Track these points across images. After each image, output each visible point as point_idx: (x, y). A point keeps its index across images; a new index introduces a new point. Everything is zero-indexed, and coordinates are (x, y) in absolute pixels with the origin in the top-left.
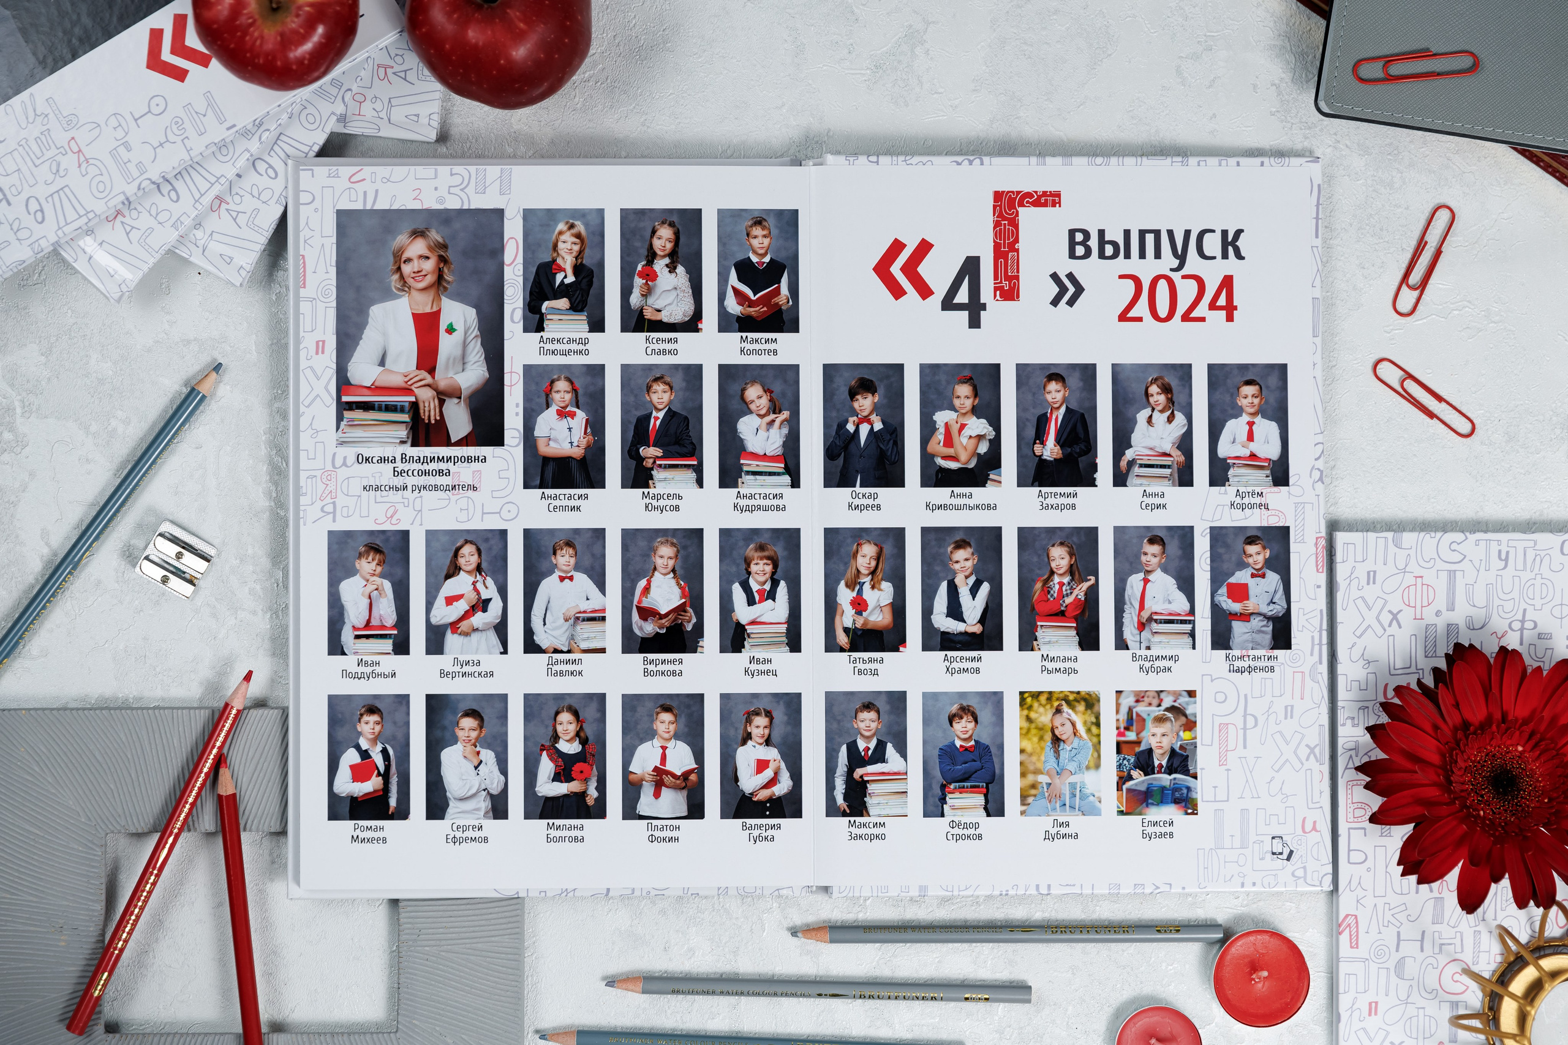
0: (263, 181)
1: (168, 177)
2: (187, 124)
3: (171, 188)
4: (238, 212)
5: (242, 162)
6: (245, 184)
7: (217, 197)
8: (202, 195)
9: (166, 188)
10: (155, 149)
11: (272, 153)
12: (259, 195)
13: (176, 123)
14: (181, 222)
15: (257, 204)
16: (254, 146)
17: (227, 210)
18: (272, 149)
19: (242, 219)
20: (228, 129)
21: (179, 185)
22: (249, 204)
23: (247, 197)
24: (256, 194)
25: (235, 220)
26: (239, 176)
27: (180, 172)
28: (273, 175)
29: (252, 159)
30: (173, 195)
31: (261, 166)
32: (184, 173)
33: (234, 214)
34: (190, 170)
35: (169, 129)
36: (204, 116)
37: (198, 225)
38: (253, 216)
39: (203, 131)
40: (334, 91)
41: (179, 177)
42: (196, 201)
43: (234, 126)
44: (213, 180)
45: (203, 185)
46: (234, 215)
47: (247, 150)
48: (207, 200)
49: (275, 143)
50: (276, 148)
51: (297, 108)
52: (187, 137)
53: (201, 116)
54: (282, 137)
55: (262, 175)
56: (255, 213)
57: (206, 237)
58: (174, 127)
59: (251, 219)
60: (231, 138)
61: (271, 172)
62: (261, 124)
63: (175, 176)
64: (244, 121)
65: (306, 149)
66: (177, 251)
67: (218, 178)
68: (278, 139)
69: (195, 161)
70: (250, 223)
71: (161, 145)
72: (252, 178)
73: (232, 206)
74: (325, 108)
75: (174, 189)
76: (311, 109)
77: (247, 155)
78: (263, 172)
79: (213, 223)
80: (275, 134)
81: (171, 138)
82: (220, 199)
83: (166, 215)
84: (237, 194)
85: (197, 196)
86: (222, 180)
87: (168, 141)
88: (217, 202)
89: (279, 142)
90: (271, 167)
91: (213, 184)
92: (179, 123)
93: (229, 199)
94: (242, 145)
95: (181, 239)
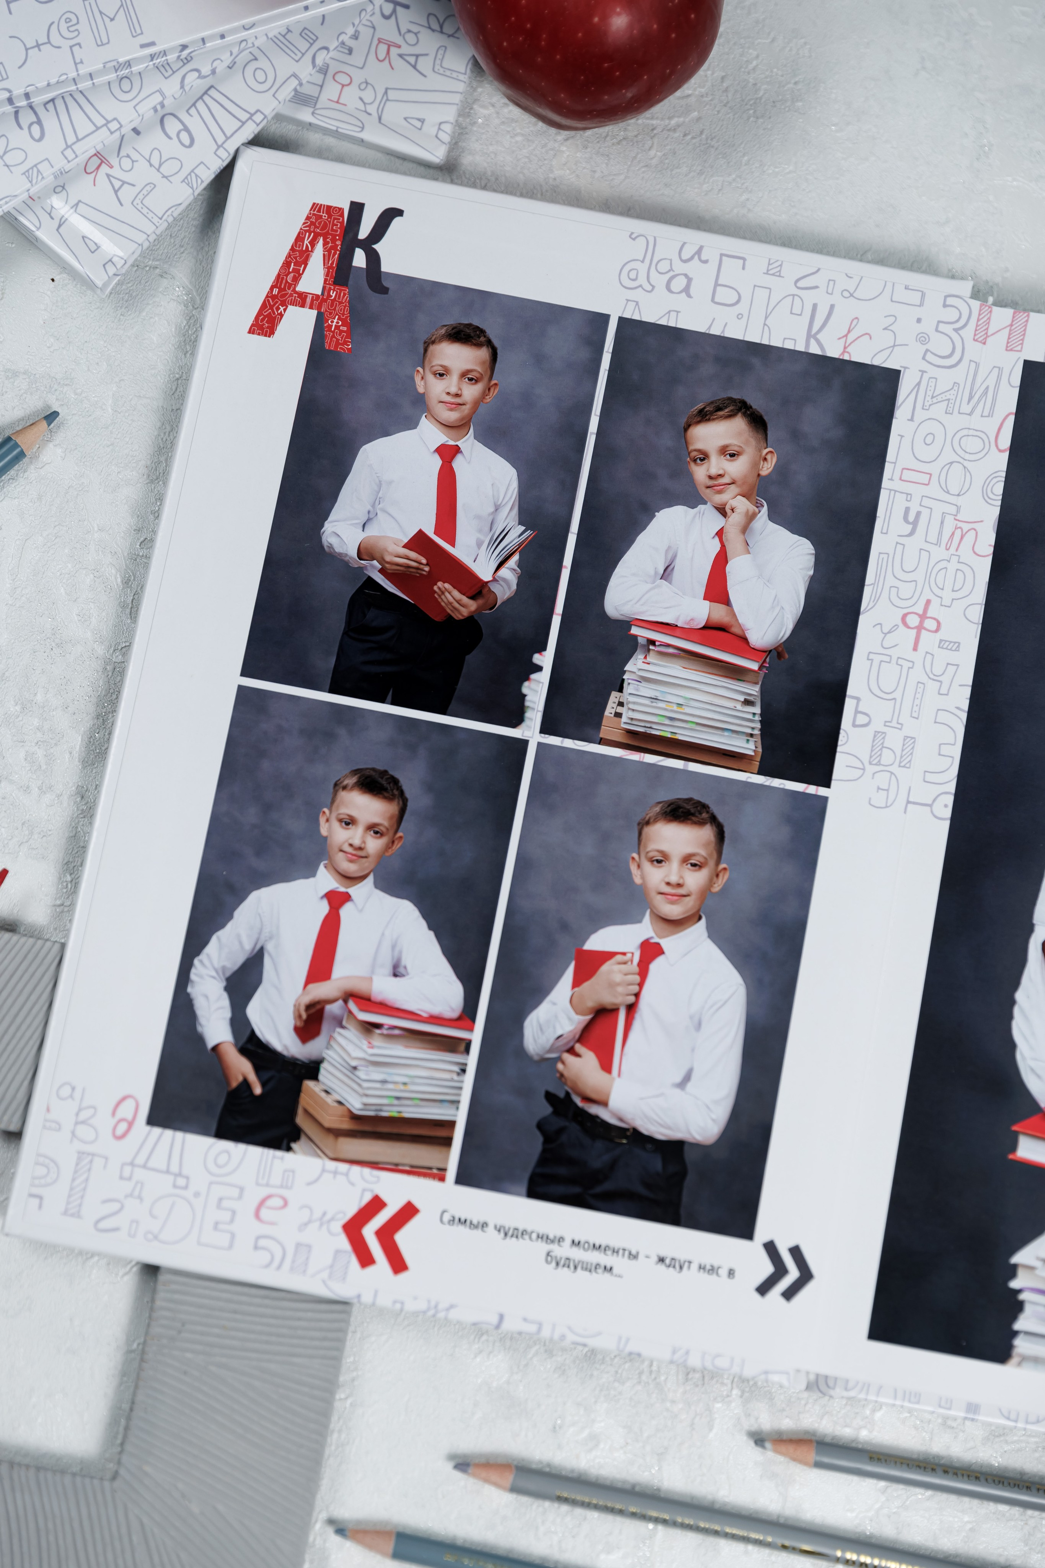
0: (171, 148)
1: (37, 100)
2: (84, 26)
3: (34, 119)
4: (124, 183)
5: (146, 108)
6: (145, 144)
7: (97, 154)
8: (78, 140)
9: (27, 118)
10: (27, 50)
11: (193, 111)
12: (160, 165)
13: (68, 20)
14: (38, 171)
15: (155, 177)
16: (171, 87)
17: (108, 176)
18: (194, 105)
19: (127, 193)
20: (143, 46)
21: (49, 120)
22: (142, 174)
23: (142, 164)
24: (156, 164)
25: (116, 192)
26: (136, 131)
27: (53, 100)
28: (187, 142)
29: (161, 113)
30: (36, 129)
31: (172, 126)
32: (59, 103)
33: (117, 184)
34: (69, 100)
35: (54, 27)
36: (112, 20)
37: (59, 188)
38: (145, 192)
39: (105, 40)
40: (303, 45)
41: (50, 106)
42: (68, 147)
43: (153, 44)
44: (100, 122)
45: (83, 127)
46: (117, 186)
47: (160, 91)
48: (85, 149)
49: (201, 98)
50: (200, 105)
51: (245, 56)
52: (79, 44)
53: (107, 20)
54: (212, 92)
55: (170, 138)
56: (148, 188)
57: (67, 208)
58: (63, 26)
59: (141, 196)
60: (141, 67)
61: (185, 137)
62: (188, 60)
63: (45, 104)
64: (168, 41)
65: (244, 116)
66: (22, 219)
67: (108, 122)
68: (206, 93)
69: (81, 86)
70: (137, 201)
71: (38, 46)
72: (154, 139)
73: (116, 172)
74: (285, 65)
75: (39, 122)
76: (263, 63)
77: (157, 99)
78: (174, 135)
79: (82, 188)
80: (204, 84)
81: (55, 39)
82: (101, 158)
83: (19, 156)
84: (128, 156)
85: (71, 139)
86: (114, 126)
87: (49, 42)
88: (96, 161)
89: (206, 98)
90: (186, 129)
91: (98, 128)
92: (71, 21)
93: (114, 161)
94: (154, 82)
95: (30, 202)
